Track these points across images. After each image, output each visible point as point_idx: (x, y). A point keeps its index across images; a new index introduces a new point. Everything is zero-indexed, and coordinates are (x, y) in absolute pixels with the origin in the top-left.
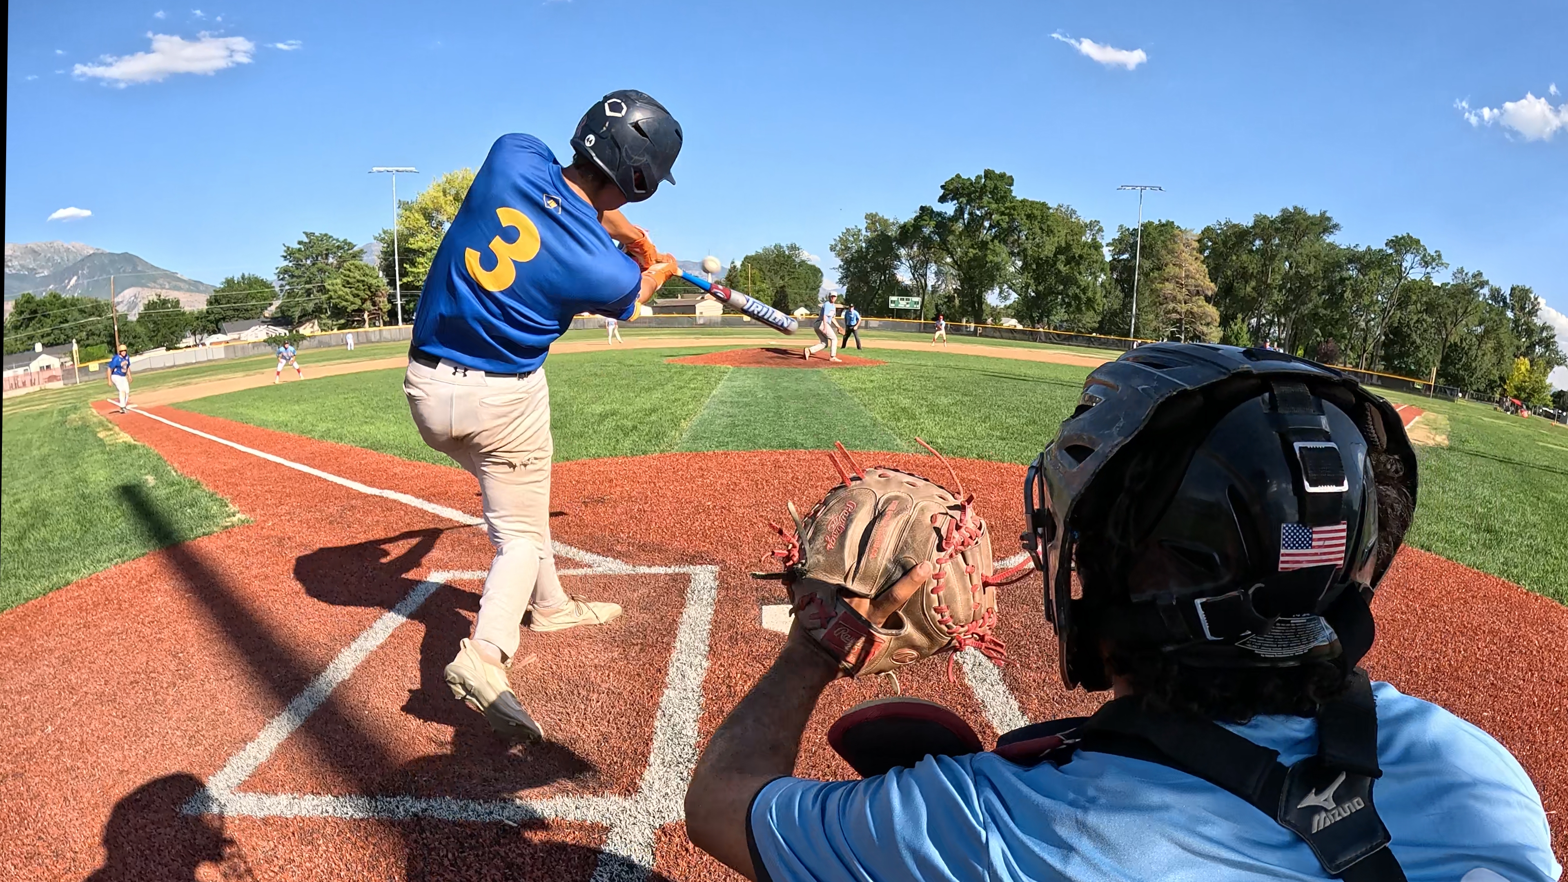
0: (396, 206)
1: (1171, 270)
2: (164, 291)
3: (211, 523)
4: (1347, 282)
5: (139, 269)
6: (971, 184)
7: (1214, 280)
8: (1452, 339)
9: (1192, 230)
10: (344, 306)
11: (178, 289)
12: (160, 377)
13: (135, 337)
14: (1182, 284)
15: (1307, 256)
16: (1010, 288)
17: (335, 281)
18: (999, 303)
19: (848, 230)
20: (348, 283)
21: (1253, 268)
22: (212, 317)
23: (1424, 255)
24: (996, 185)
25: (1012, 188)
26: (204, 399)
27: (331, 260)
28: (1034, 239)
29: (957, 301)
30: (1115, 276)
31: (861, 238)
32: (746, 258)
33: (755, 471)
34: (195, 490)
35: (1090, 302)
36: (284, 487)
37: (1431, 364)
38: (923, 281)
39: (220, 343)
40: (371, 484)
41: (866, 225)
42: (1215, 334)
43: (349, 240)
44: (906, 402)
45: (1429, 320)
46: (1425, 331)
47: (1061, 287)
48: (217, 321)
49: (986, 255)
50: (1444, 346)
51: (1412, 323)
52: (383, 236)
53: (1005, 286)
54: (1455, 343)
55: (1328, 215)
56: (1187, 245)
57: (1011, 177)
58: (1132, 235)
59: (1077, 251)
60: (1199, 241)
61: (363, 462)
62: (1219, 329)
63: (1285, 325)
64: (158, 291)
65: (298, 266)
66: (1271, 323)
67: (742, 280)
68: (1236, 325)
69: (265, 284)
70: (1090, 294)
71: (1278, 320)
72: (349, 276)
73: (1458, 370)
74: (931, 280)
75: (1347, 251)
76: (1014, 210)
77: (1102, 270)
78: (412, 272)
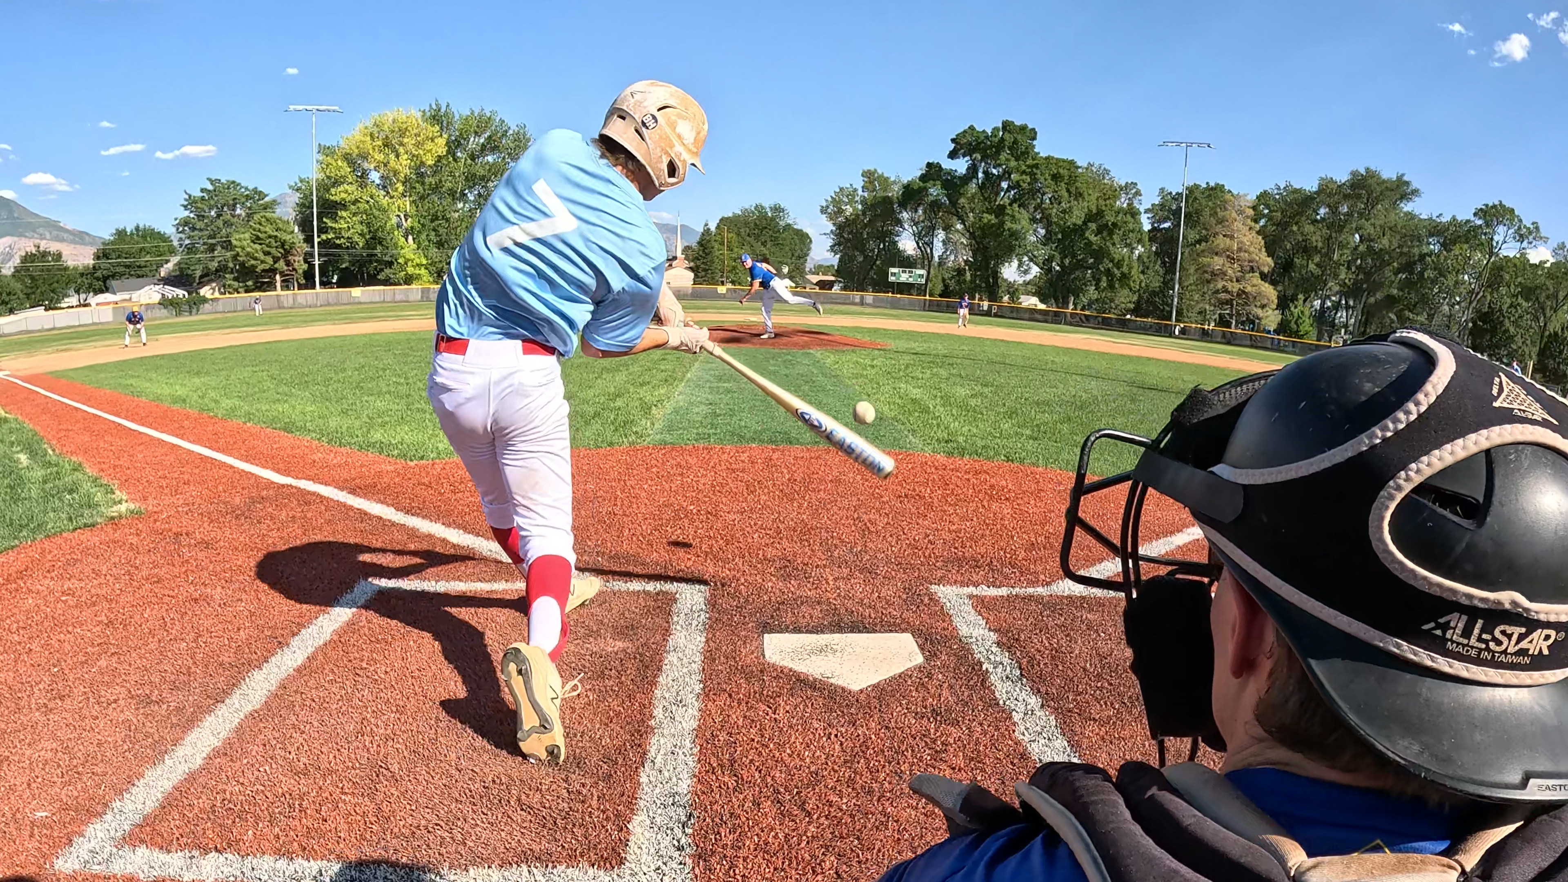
0: (316, 150)
1: (1221, 242)
2: (45, 241)
3: (94, 513)
4: (1428, 258)
5: (16, 215)
6: (987, 137)
7: (1270, 254)
8: (1551, 328)
9: (1246, 195)
10: (252, 266)
11: (62, 240)
12: (37, 341)
13: (9, 294)
14: (1234, 259)
15: (1381, 226)
16: (1031, 260)
17: (242, 236)
18: (1017, 278)
19: (841, 189)
20: (258, 238)
21: (1317, 240)
22: (99, 274)
23: (1520, 228)
24: (1016, 139)
25: (1035, 142)
26: (90, 368)
27: (238, 211)
28: (1060, 203)
29: (968, 274)
30: (1154, 249)
31: (857, 198)
32: (721, 220)
33: (743, 471)
34: (76, 473)
35: (1125, 277)
36: (182, 473)
37: (1527, 357)
38: (929, 251)
39: (108, 303)
40: (286, 473)
41: (862, 184)
42: (1272, 318)
43: (260, 189)
44: (916, 393)
45: (1525, 304)
46: (1521, 317)
47: (1092, 260)
48: (105, 279)
49: (1002, 223)
50: (1542, 337)
51: (1505, 307)
52: (299, 185)
53: (1026, 258)
54: (1556, 334)
55: (1406, 178)
56: (1240, 212)
57: (1033, 129)
58: (1176, 200)
59: (1110, 218)
60: (1254, 208)
61: (275, 446)
62: (1277, 312)
63: (1353, 308)
64: (37, 241)
65: (201, 217)
66: (1337, 307)
67: (716, 246)
68: (1296, 307)
69: (162, 238)
70: (1125, 269)
71: (1346, 302)
72: (259, 231)
73: (1559, 363)
74: (938, 249)
75: (1428, 222)
76: (1037, 168)
77: (1139, 241)
78: (331, 227)
